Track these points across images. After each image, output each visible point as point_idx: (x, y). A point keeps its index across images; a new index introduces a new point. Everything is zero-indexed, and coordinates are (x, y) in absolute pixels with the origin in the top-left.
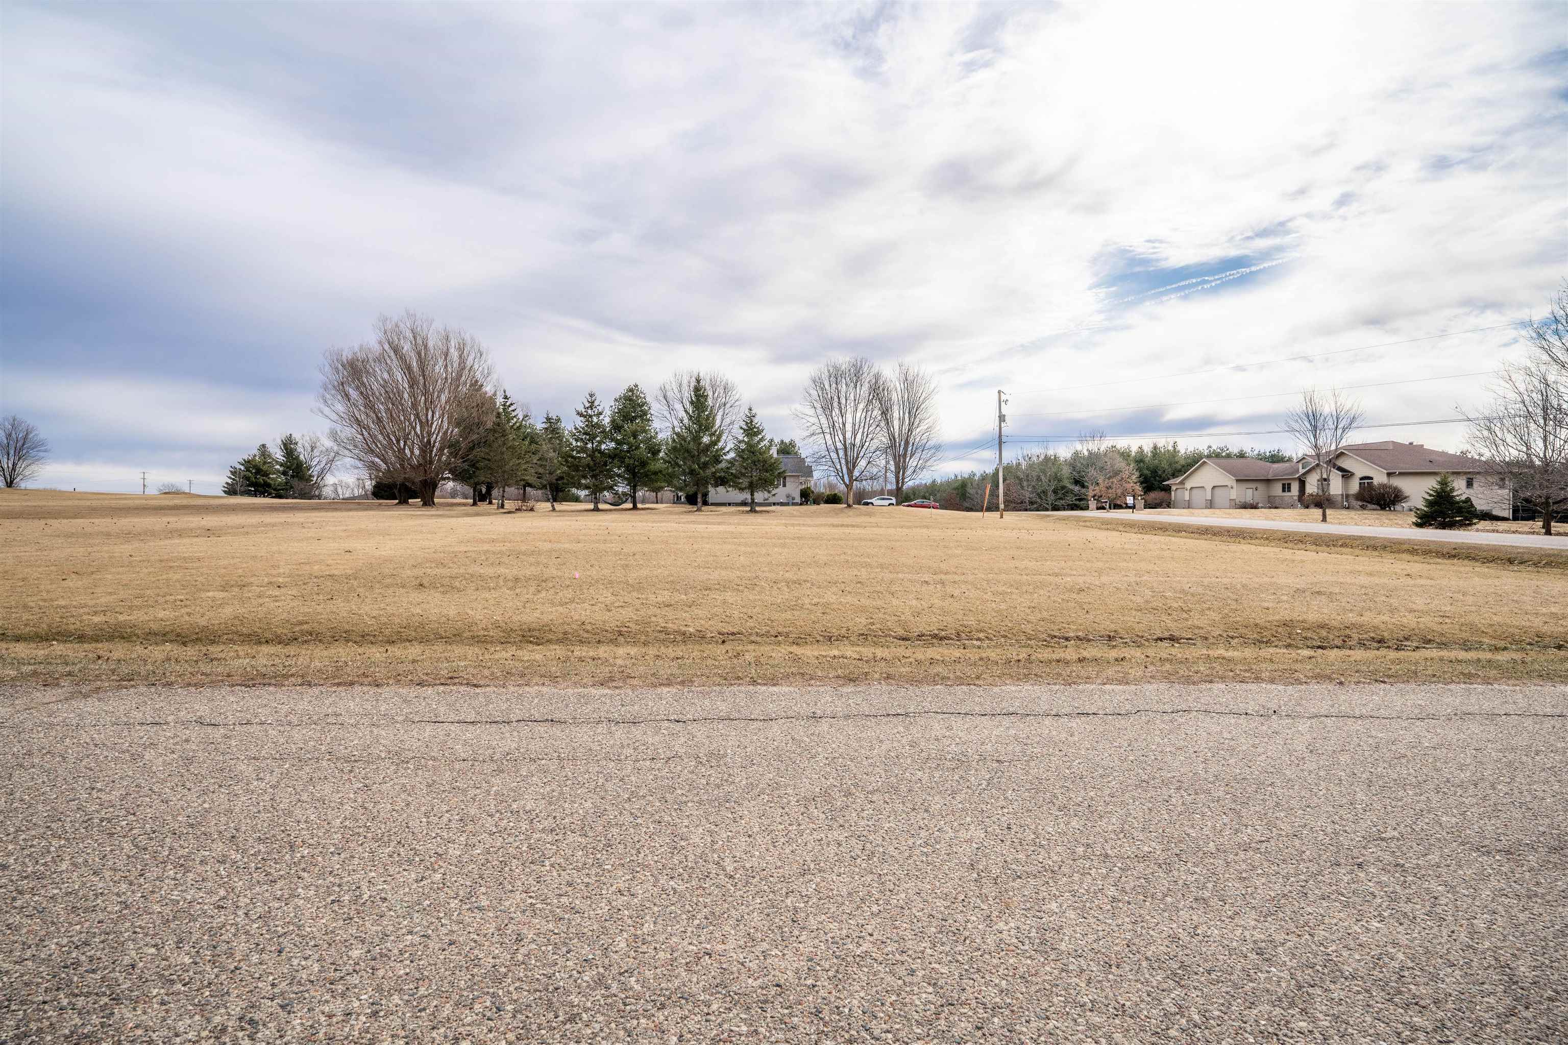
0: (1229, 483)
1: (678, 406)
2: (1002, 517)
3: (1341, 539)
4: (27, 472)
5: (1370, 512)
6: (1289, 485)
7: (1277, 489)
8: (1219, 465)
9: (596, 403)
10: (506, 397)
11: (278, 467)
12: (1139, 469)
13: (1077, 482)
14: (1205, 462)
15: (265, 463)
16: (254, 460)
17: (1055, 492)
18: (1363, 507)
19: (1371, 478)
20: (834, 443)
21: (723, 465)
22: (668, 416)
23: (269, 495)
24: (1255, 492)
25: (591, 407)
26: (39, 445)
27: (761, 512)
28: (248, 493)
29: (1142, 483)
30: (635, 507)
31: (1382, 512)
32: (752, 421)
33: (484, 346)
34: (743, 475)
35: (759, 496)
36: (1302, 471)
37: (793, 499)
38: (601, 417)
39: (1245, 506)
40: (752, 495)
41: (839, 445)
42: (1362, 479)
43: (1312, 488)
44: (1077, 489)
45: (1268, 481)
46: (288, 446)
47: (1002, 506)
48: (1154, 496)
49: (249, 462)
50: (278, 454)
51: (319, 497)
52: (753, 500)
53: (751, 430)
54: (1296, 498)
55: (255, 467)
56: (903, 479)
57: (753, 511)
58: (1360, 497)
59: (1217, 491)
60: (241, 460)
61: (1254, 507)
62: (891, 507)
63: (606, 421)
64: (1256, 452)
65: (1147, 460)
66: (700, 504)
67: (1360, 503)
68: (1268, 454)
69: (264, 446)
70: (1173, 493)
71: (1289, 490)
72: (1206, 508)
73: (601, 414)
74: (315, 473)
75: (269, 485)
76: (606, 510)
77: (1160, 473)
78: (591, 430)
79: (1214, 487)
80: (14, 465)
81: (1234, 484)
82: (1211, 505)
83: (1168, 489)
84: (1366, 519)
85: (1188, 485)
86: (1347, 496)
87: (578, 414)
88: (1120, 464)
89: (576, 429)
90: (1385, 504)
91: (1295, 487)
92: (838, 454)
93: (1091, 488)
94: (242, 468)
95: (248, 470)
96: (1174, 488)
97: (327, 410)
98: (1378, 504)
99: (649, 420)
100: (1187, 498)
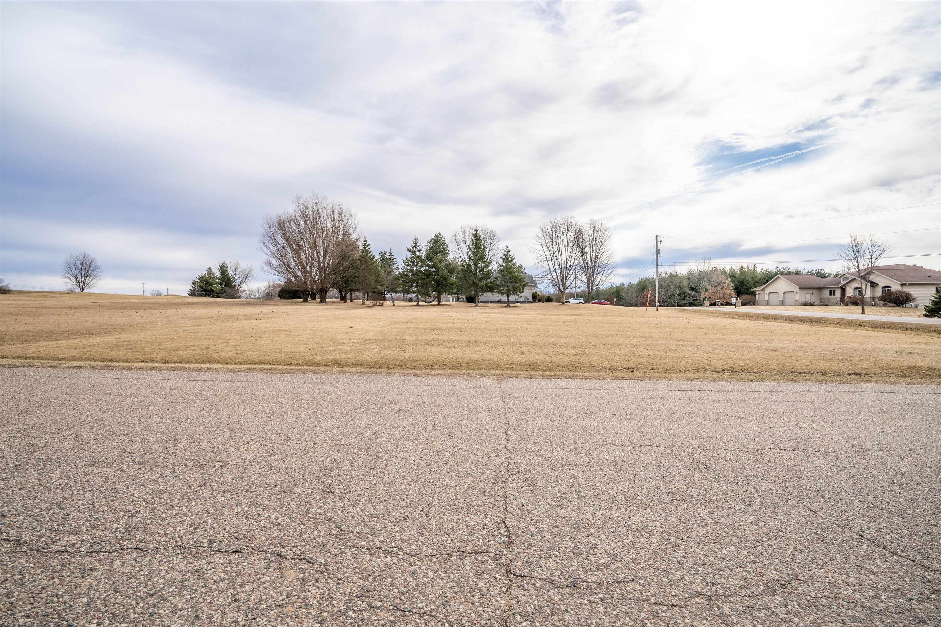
0: (795, 290)
1: (463, 245)
2: (657, 310)
3: (888, 324)
4: (91, 284)
5: (891, 308)
6: (834, 291)
7: (826, 294)
8: (788, 279)
9: (418, 244)
10: (366, 241)
11: (217, 280)
12: (733, 281)
13: (692, 289)
14: (779, 277)
15: (211, 278)
16: (205, 276)
17: (679, 295)
18: (885, 305)
19: (890, 287)
20: (554, 266)
21: (491, 280)
22: (458, 251)
23: (213, 296)
24: (812, 296)
25: (415, 246)
26: (96, 269)
27: (513, 307)
28: (202, 295)
29: (735, 289)
30: (439, 304)
31: (898, 308)
32: (508, 254)
33: (353, 212)
34: (504, 285)
35: (512, 298)
36: (843, 283)
37: (528, 299)
38: (421, 252)
39: (805, 304)
40: (508, 297)
41: (557, 268)
42: (883, 287)
43: (850, 292)
44: (693, 293)
45: (820, 289)
46: (223, 269)
47: (658, 304)
48: (745, 297)
49: (202, 277)
50: (217, 273)
51: (238, 298)
52: (508, 300)
53: (507, 258)
54: (839, 299)
55: (205, 280)
56: (592, 288)
57: (508, 306)
58: (883, 298)
59: (786, 294)
60: (198, 277)
61: (812, 304)
62: (581, 304)
63: (424, 254)
64: (807, 271)
65: (737, 275)
66: (477, 303)
67: (882, 302)
68: (814, 272)
69: (210, 268)
70: (757, 296)
71: (834, 294)
72: (779, 305)
73: (421, 250)
74: (237, 284)
75: (212, 291)
76: (423, 306)
77: (745, 283)
78: (415, 260)
79: (785, 293)
80: (85, 279)
81: (798, 290)
82: (782, 303)
83: (753, 294)
84: (889, 312)
85: (767, 291)
86: (874, 298)
87: (408, 250)
88: (722, 278)
89: (407, 259)
90: (899, 303)
91: (838, 293)
92: (556, 273)
93: (703, 293)
94: (199, 281)
95: (201, 282)
96: (757, 293)
97: (265, 249)
98: (895, 303)
99: (447, 253)
100: (766, 299)
